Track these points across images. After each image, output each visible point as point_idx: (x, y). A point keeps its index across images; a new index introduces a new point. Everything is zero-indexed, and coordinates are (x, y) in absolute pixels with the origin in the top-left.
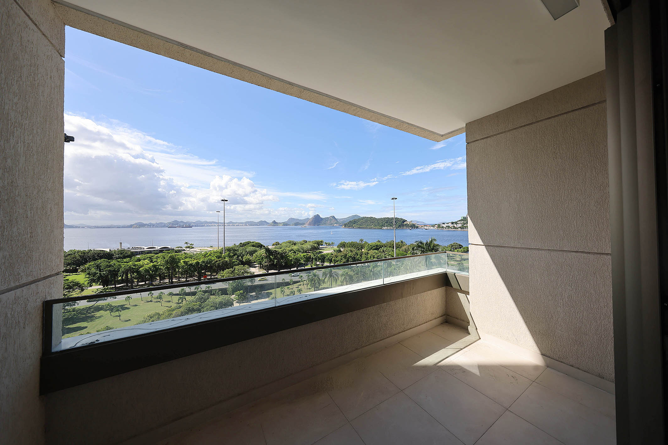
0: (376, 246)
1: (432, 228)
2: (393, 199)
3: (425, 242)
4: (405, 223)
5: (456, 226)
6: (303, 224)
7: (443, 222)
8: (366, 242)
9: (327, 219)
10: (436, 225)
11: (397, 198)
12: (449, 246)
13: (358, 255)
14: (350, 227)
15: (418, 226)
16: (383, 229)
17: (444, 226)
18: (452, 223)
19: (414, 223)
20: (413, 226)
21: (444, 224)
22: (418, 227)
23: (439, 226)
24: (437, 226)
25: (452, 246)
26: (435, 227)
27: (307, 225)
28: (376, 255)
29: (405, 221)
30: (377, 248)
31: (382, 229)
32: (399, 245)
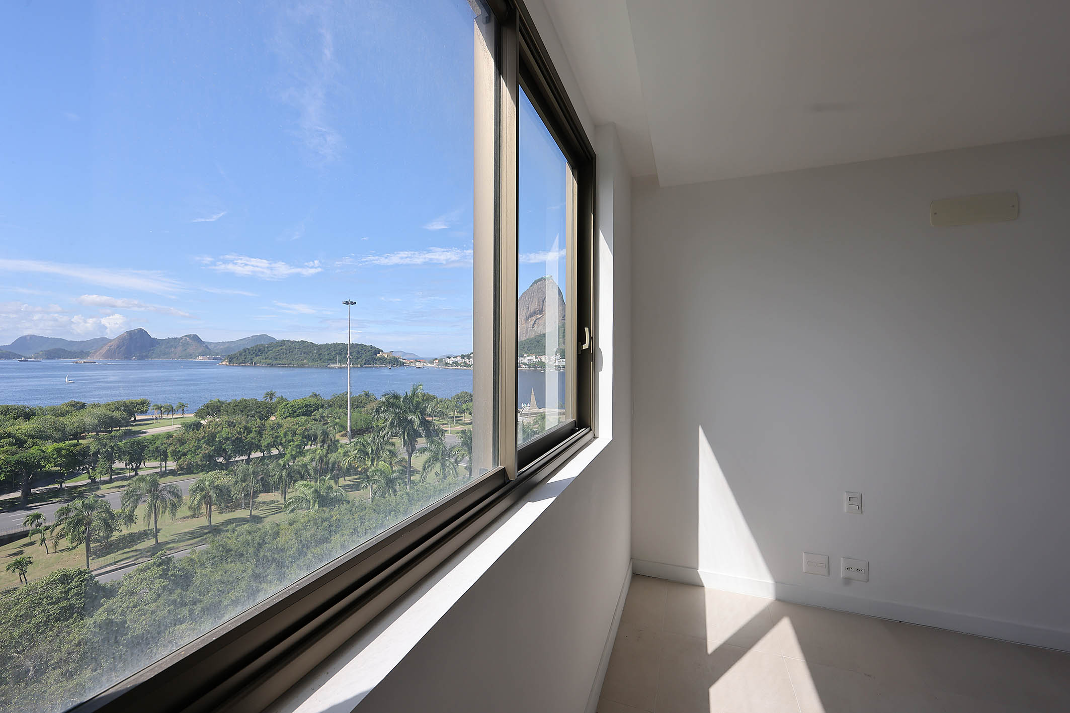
0: (306, 406)
1: (429, 365)
2: (347, 303)
3: (403, 396)
4: (378, 355)
5: (467, 362)
6: (82, 354)
7: (448, 354)
8: (282, 398)
9: (172, 343)
10: (436, 359)
11: (355, 303)
12: (454, 399)
13: (251, 432)
14: (245, 363)
15: (405, 361)
16: (332, 368)
17: (450, 361)
18: (463, 357)
19: (396, 355)
20: (395, 362)
21: (449, 358)
22: (403, 363)
23: (441, 360)
24: (437, 361)
25: (459, 398)
26: (435, 364)
27: (97, 359)
28: (301, 428)
29: (379, 351)
30: (308, 410)
31: (329, 368)
32: (361, 402)
